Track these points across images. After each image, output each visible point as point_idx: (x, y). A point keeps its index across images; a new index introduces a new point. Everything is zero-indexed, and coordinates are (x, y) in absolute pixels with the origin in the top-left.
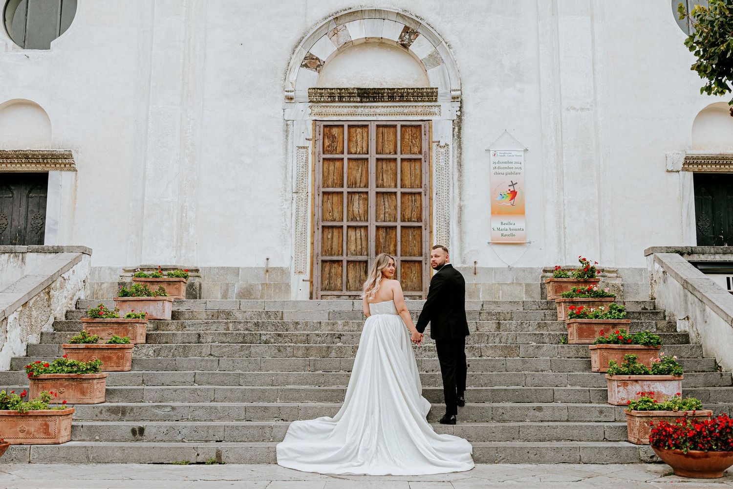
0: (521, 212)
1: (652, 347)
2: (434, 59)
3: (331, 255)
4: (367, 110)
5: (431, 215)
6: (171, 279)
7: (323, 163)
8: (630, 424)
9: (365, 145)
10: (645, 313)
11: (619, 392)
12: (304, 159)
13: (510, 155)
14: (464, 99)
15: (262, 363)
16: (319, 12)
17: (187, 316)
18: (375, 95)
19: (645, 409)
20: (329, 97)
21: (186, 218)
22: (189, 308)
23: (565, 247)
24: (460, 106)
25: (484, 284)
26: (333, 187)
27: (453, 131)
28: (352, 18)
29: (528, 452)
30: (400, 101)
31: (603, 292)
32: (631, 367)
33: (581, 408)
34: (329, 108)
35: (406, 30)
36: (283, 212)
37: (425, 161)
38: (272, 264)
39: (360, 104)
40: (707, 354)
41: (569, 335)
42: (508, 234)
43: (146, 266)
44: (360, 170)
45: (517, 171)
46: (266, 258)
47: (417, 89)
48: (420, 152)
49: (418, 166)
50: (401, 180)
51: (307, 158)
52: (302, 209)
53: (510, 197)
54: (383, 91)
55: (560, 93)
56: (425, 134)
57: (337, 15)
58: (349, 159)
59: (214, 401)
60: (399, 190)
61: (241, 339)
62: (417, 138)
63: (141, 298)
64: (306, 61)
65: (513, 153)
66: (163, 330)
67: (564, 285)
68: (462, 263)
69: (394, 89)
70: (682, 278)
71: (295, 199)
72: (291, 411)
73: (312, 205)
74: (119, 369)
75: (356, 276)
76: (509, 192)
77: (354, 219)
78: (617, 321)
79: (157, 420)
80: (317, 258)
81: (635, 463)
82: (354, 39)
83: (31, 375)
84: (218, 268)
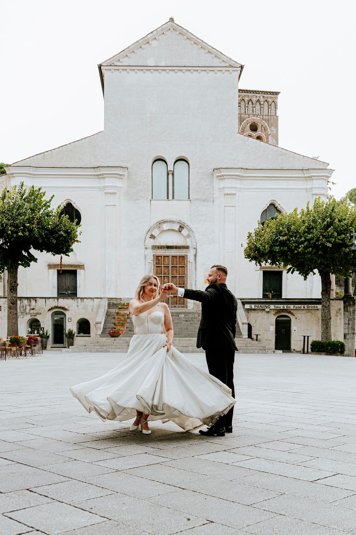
2: (189, 236)
4: (169, 252)
5: (187, 283)
7: (156, 267)
9: (168, 262)
14: (197, 248)
16: (154, 221)
18: (171, 247)
20: (158, 248)
21: (117, 284)
24: (196, 250)
27: (194, 258)
28: (164, 223)
30: (178, 249)
34: (157, 251)
35: (180, 227)
37: (186, 267)
39: (167, 250)
44: (167, 270)
47: (183, 246)
48: (184, 264)
49: (183, 269)
50: (179, 272)
51: (151, 266)
54: (173, 246)
55: (225, 247)
56: (186, 259)
57: (160, 222)
58: (164, 266)
60: (178, 276)
62: (183, 260)
63: (123, 309)
64: (151, 236)
69: (177, 246)
82: (165, 229)
83: (115, 324)
84: (127, 298)
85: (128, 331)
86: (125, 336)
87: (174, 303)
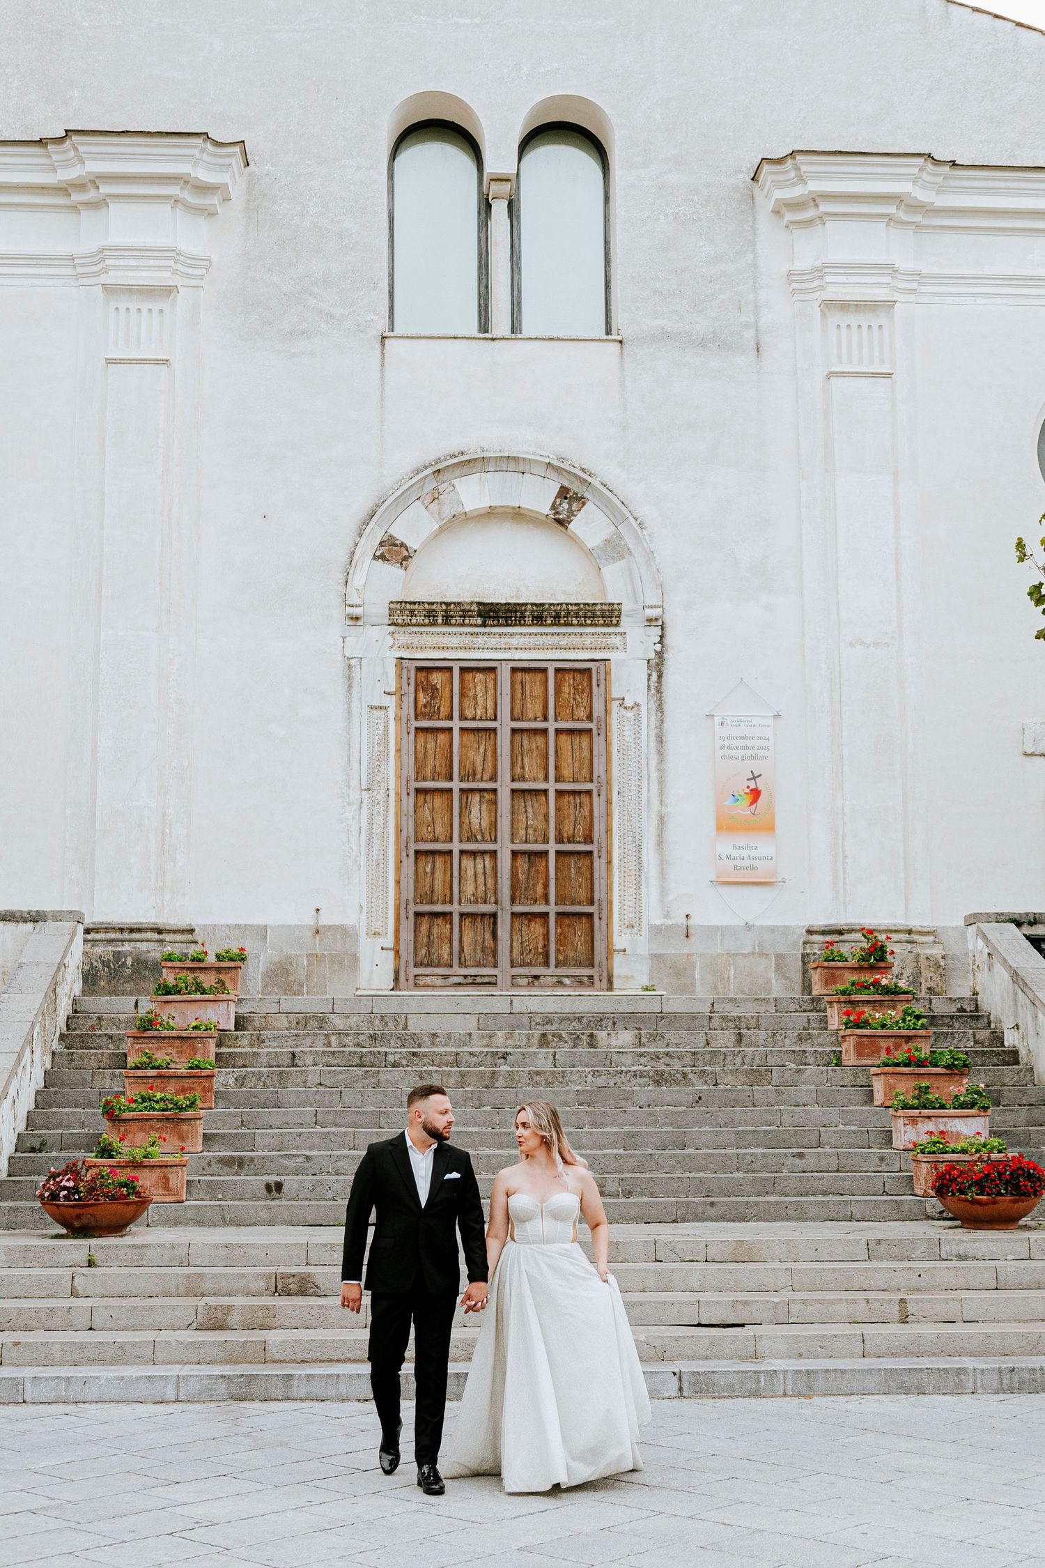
0: (769, 828)
1: (956, 1071)
2: (615, 548)
3: (431, 902)
4: (493, 641)
5: (609, 831)
7: (415, 736)
8: (916, 1174)
9: (490, 703)
10: (960, 1017)
11: (905, 1132)
12: (382, 728)
13: (750, 724)
14: (667, 622)
16: (406, 459)
17: (257, 1024)
18: (509, 614)
19: (934, 1153)
20: (425, 616)
21: (171, 837)
22: (253, 1010)
23: (845, 889)
24: (660, 634)
25: (703, 954)
26: (433, 780)
27: (649, 680)
28: (465, 469)
29: (787, 1208)
30: (553, 625)
31: (896, 986)
32: (922, 1100)
33: (856, 1155)
34: (424, 635)
35: (564, 493)
36: (344, 824)
37: (599, 734)
38: (325, 920)
39: (482, 630)
40: (1039, 1081)
41: (844, 1053)
42: (745, 866)
44: (482, 750)
45: (762, 753)
46: (315, 909)
47: (585, 604)
48: (590, 718)
49: (585, 744)
50: (556, 768)
51: (386, 727)
52: (379, 820)
53: (748, 799)
54: (523, 608)
55: (838, 614)
56: (598, 686)
57: (440, 467)
58: (462, 730)
59: (353, 1148)
60: (552, 786)
61: (357, 1061)
62: (583, 691)
63: (193, 997)
64: (382, 550)
65: (755, 721)
66: (230, 1047)
67: (838, 973)
68: (664, 918)
69: (544, 604)
70: (1010, 966)
71: (365, 802)
73: (396, 813)
75: (476, 941)
76: (748, 791)
77: (471, 838)
78: (912, 1033)
80: (406, 908)
81: (921, 1219)
82: (468, 507)
83: (110, 1114)
84: (228, 925)
85: (215, 1168)
86: (189, 1215)
87: (528, 958)
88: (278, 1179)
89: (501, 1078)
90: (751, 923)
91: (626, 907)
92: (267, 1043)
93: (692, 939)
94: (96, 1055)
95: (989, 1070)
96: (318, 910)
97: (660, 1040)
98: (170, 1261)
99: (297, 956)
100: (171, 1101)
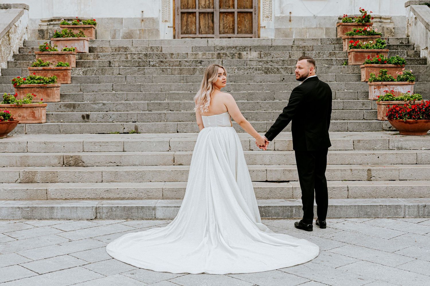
1: (399, 66)
3: (188, 8)
6: (85, 26)
8: (378, 110)
10: (401, 45)
11: (374, 92)
15: (153, 78)
17: (99, 50)
19: (388, 100)
22: (99, 45)
25: (297, 28)
31: (374, 32)
32: (383, 77)
33: (351, 102)
38: (146, 15)
41: (349, 60)
43: (57, 17)
46: (141, 11)
59: (127, 100)
61: (137, 64)
63: (69, 38)
66: (85, 59)
67: (348, 27)
68: (281, 14)
70: (425, 22)
72: (176, 105)
74: (65, 82)
75: (206, 23)
78: (380, 50)
79: (94, 111)
80: (177, 11)
81: (380, 131)
83: (15, 85)
84: (107, 18)
85: (63, 108)
86: (44, 129)
87: (226, 30)
88: (87, 113)
89: (198, 71)
90: (316, 15)
91: (265, 9)
92: (101, 58)
93: (292, 22)
94: (26, 62)
95: (414, 67)
96: (142, 12)
97: (269, 56)
98: (19, 150)
99: (135, 30)
100: (43, 79)
